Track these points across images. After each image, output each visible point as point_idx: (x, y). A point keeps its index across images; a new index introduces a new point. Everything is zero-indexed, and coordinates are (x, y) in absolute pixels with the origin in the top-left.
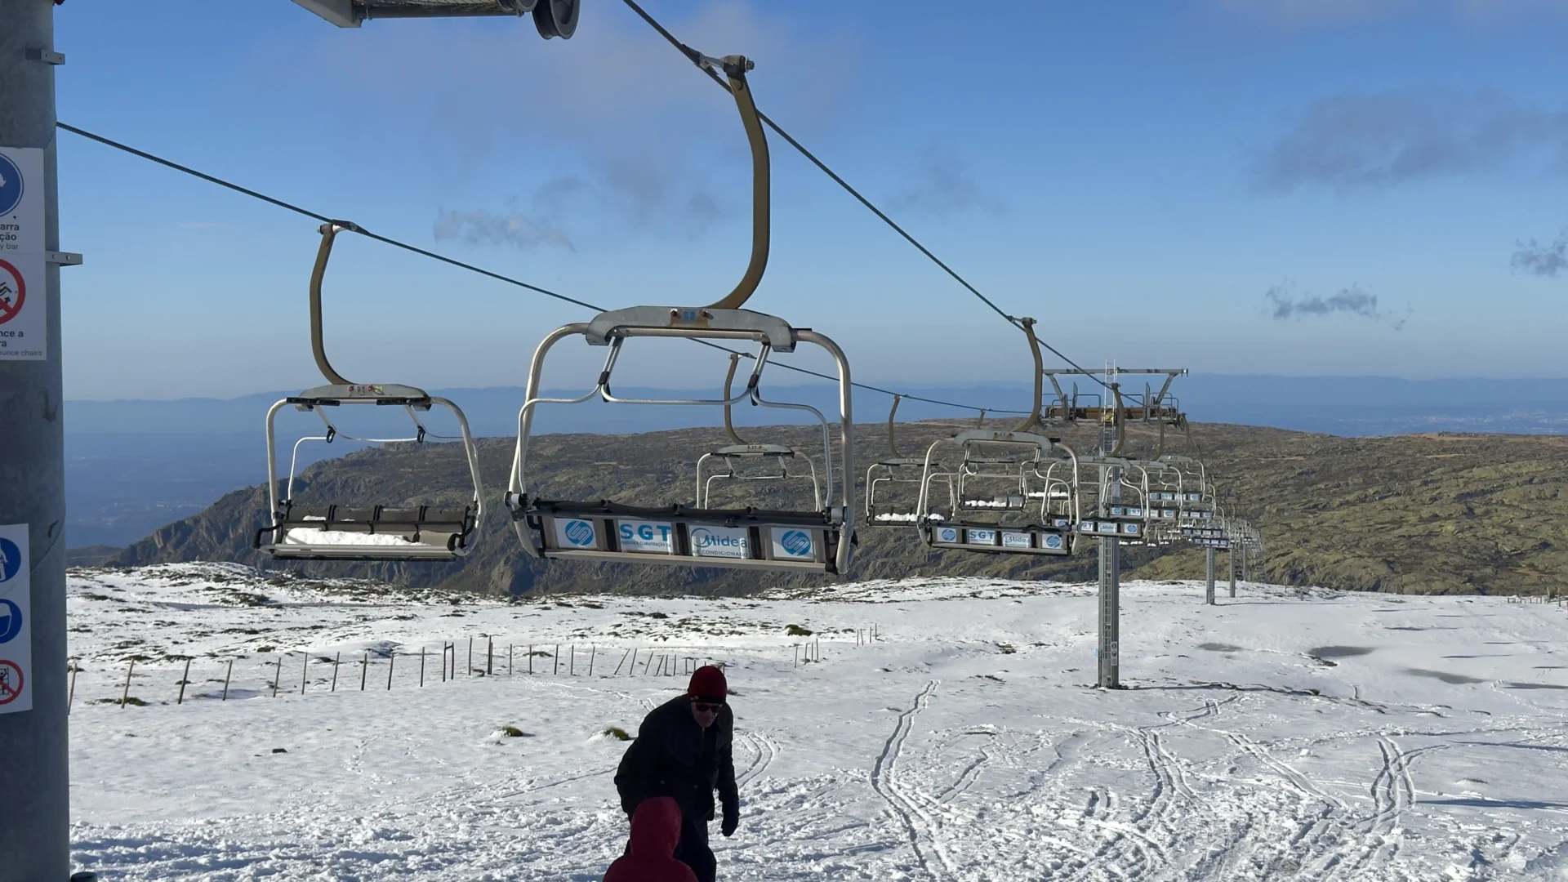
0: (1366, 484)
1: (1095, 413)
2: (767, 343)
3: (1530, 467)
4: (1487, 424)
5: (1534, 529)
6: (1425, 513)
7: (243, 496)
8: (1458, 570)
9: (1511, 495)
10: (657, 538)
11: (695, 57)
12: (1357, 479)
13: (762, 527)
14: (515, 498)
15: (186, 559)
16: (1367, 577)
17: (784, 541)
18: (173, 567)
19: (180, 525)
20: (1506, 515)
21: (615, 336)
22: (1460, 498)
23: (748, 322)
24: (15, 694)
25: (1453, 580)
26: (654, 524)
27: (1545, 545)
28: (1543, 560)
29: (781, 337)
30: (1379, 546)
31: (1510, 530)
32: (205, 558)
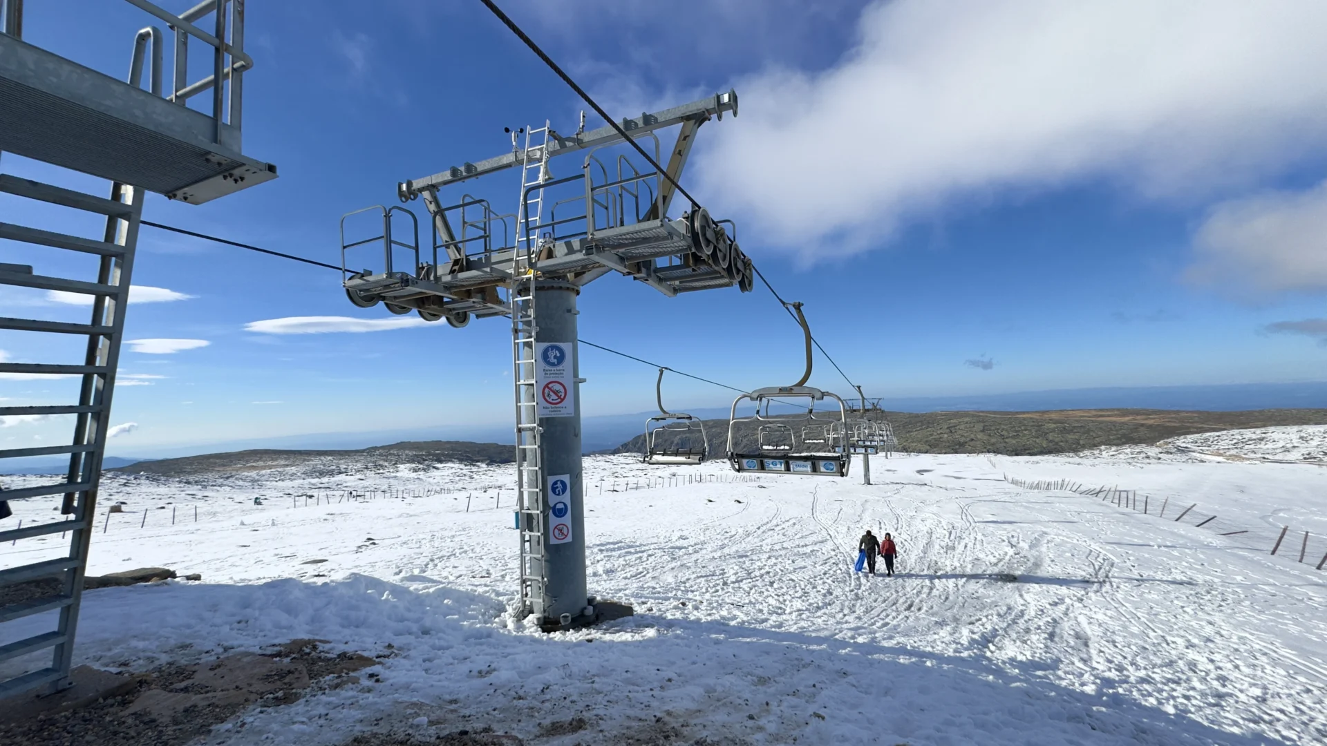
0: (922, 426)
1: (859, 410)
2: (813, 397)
3: (967, 419)
4: (954, 409)
5: (969, 436)
6: (939, 432)
7: (639, 437)
8: (949, 447)
9: (962, 427)
10: (779, 466)
11: (784, 303)
12: (920, 424)
13: (816, 462)
14: (729, 453)
15: (627, 452)
16: (924, 449)
17: (825, 466)
18: (624, 454)
19: (625, 444)
20: (961, 432)
21: (760, 398)
22: (948, 428)
23: (806, 391)
24: (566, 536)
25: (948, 450)
26: (777, 461)
27: (972, 440)
28: (972, 443)
29: (818, 395)
30: (927, 441)
31: (962, 436)
32: (631, 452)
